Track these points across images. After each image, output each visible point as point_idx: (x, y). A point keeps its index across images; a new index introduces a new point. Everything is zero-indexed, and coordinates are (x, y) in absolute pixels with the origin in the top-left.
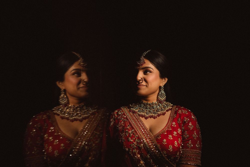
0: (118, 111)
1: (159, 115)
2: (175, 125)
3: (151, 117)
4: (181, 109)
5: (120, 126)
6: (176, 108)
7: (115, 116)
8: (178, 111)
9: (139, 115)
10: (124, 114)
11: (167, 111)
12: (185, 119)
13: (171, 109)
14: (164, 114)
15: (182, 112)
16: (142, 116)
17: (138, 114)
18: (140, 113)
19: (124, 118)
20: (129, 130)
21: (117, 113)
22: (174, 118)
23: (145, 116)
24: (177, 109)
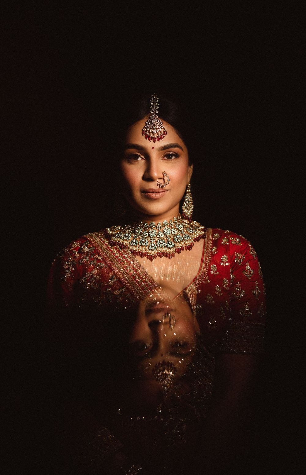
0: (82, 245)
1: (179, 251)
2: (216, 272)
3: (161, 255)
4: (226, 235)
5: (90, 281)
6: (214, 233)
7: (75, 257)
8: (220, 239)
9: (133, 252)
10: (96, 252)
11: (196, 240)
12: (236, 257)
13: (203, 237)
14: (189, 248)
15: (230, 241)
16: (142, 255)
17: (131, 251)
18: (136, 247)
19: (99, 261)
20: (114, 290)
21: (79, 250)
22: (213, 256)
23: (148, 253)
24: (217, 235)
